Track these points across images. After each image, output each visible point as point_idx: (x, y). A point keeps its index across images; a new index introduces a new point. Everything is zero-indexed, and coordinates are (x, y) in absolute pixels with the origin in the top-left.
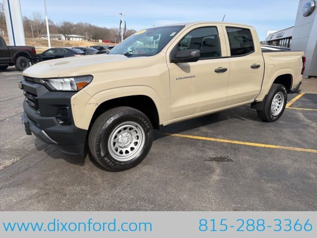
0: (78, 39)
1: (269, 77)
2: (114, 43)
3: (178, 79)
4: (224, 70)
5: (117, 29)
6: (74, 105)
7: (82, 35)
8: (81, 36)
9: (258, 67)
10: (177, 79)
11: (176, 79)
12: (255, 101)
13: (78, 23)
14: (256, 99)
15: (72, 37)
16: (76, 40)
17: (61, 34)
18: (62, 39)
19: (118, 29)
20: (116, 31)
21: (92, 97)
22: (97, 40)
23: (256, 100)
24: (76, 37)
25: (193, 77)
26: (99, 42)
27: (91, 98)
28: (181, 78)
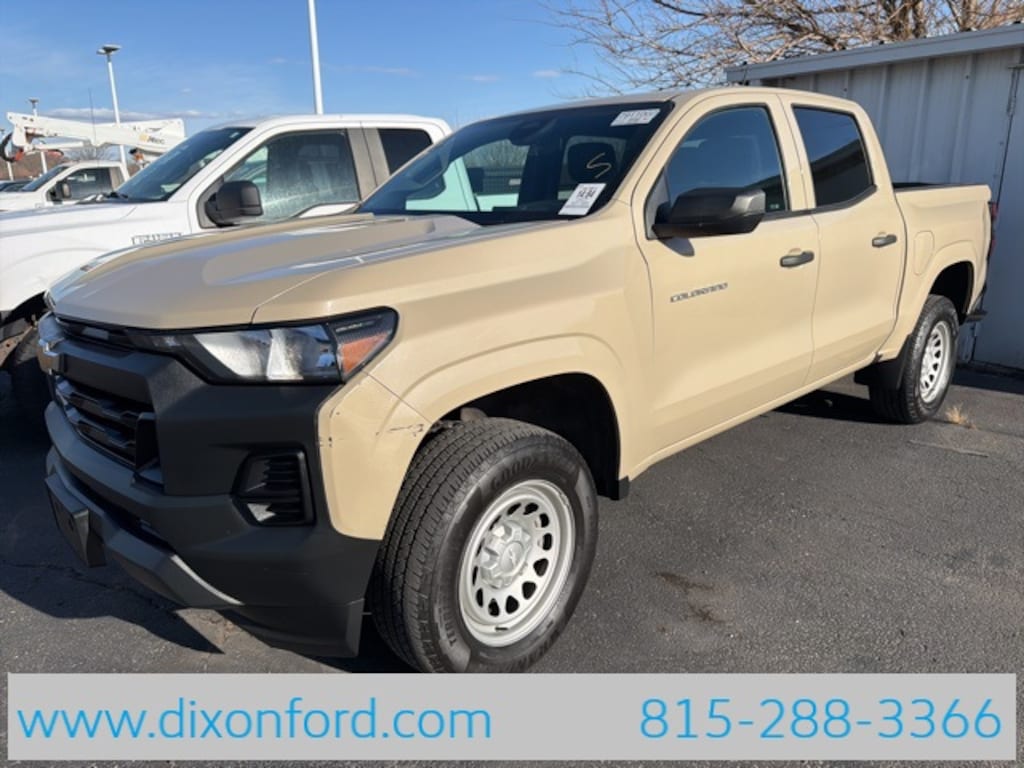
1: (917, 275)
3: (675, 299)
4: (807, 257)
6: (330, 439)
9: (891, 239)
10: (672, 300)
11: (669, 300)
12: (878, 357)
14: (880, 353)
21: (401, 399)
23: (881, 356)
25: (721, 287)
27: (397, 404)
28: (685, 296)
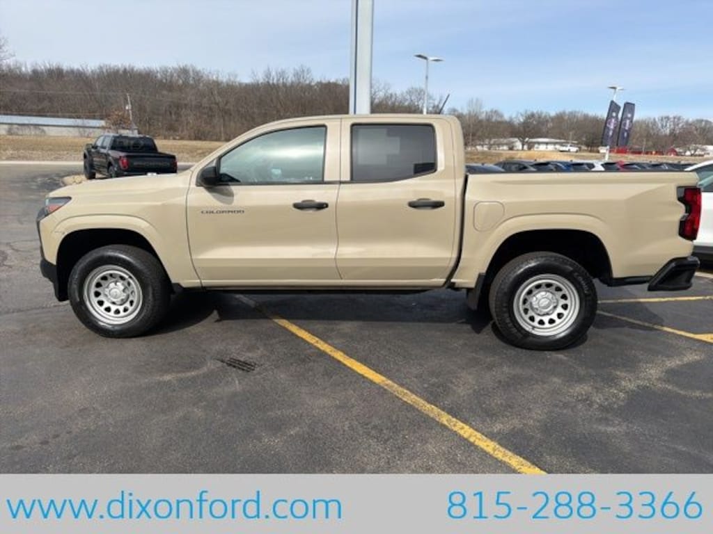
0: (551, 147)
2: (640, 153)
5: (654, 119)
7: (560, 139)
8: (558, 141)
12: (451, 283)
13: (558, 112)
15: (539, 143)
16: (547, 148)
17: (515, 137)
18: (515, 148)
19: (657, 120)
20: (650, 125)
21: (59, 223)
22: (595, 149)
23: (455, 283)
24: (547, 143)
26: (598, 152)
